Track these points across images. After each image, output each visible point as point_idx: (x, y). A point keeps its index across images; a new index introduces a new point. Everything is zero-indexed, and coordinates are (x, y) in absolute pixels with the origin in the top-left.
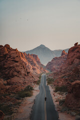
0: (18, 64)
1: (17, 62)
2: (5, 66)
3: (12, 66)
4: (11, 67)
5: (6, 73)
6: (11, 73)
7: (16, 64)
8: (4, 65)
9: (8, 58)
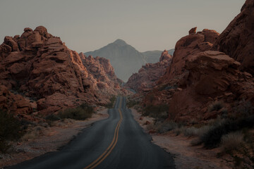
0: (63, 66)
1: (61, 61)
2: (35, 71)
3: (49, 69)
4: (47, 74)
5: (37, 85)
6: (47, 84)
7: (60, 65)
8: (32, 67)
9: (41, 53)
